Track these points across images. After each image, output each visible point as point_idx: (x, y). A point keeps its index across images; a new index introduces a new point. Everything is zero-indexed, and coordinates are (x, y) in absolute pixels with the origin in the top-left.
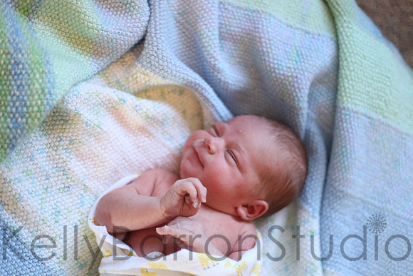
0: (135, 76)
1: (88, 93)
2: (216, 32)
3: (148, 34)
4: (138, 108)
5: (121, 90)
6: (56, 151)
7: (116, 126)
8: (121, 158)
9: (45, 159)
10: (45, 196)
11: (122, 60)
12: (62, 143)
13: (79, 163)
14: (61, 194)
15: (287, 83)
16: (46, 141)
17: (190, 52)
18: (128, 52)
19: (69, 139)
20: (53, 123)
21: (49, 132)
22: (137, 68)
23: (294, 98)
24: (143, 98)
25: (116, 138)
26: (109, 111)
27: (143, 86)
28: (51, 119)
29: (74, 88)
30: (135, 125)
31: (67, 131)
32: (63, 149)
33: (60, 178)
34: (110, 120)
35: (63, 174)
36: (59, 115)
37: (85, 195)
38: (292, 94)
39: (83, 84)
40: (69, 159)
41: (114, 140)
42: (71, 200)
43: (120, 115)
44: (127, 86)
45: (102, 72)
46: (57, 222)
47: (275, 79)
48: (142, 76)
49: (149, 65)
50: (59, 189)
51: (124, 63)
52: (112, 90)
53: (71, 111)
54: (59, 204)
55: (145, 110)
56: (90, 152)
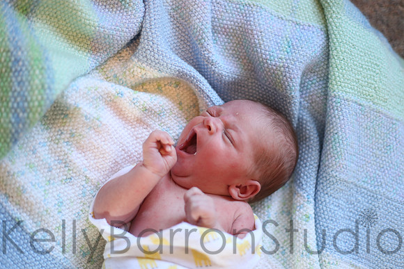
0: (132, 70)
1: (87, 88)
2: (209, 26)
3: (143, 30)
4: (135, 101)
5: (119, 84)
6: (57, 144)
7: (114, 118)
8: (121, 149)
9: (47, 152)
10: (47, 188)
11: (119, 55)
12: (63, 136)
13: (80, 155)
14: (63, 186)
15: (280, 73)
16: (48, 135)
17: (185, 46)
18: (124, 48)
19: (69, 132)
20: (54, 117)
21: (51, 126)
22: (134, 63)
23: (286, 87)
24: (140, 91)
25: (115, 130)
26: (108, 104)
27: (140, 79)
28: (52, 113)
29: (73, 83)
30: (133, 117)
31: (67, 124)
32: (64, 142)
33: (62, 169)
34: (109, 113)
35: (65, 166)
36: (59, 110)
37: (86, 185)
38: (284, 83)
39: (82, 78)
40: (70, 152)
41: (113, 132)
42: (73, 191)
43: (118, 108)
44: (124, 80)
45: (100, 67)
46: (60, 212)
47: (268, 70)
48: (139, 70)
49: (145, 59)
50: (61, 181)
51: (121, 58)
52: (110, 84)
53: (70, 105)
54: (62, 195)
55: (142, 102)
56: (90, 145)
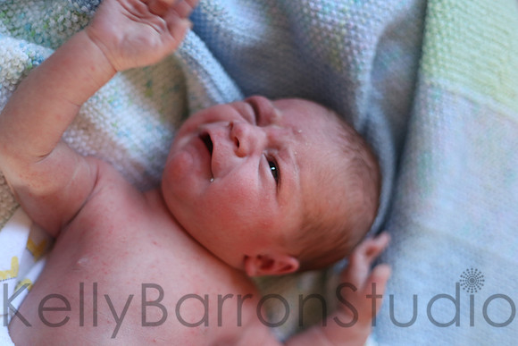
23: (349, 66)
38: (346, 58)
47: (316, 31)
